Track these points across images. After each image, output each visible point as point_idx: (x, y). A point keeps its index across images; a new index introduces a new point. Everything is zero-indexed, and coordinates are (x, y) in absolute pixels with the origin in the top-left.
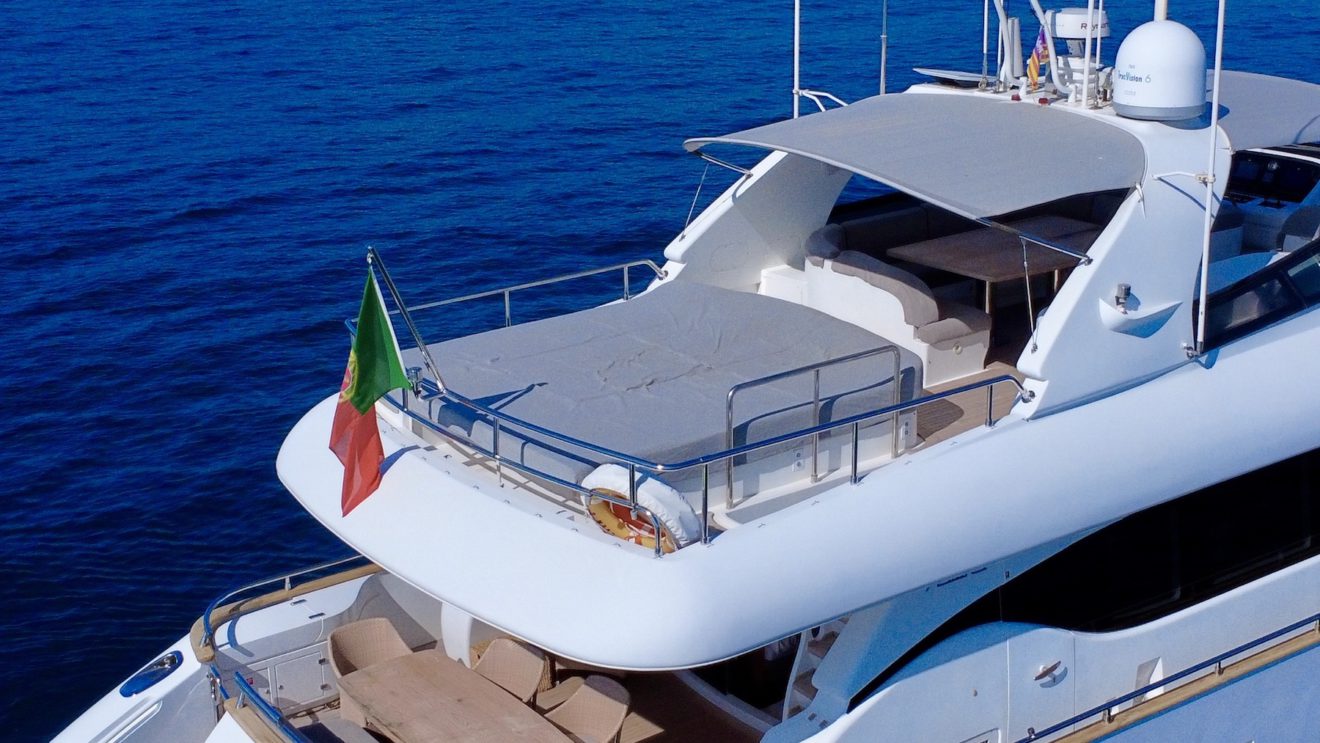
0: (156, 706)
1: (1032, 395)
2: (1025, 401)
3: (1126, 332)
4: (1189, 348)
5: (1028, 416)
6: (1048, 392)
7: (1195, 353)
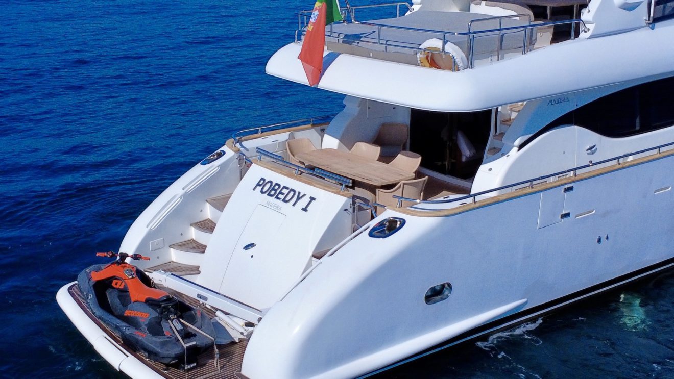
0: (217, 168)
1: (589, 29)
2: (585, 32)
3: (624, 9)
4: (646, 20)
5: (587, 37)
6: (595, 28)
7: (649, 22)
